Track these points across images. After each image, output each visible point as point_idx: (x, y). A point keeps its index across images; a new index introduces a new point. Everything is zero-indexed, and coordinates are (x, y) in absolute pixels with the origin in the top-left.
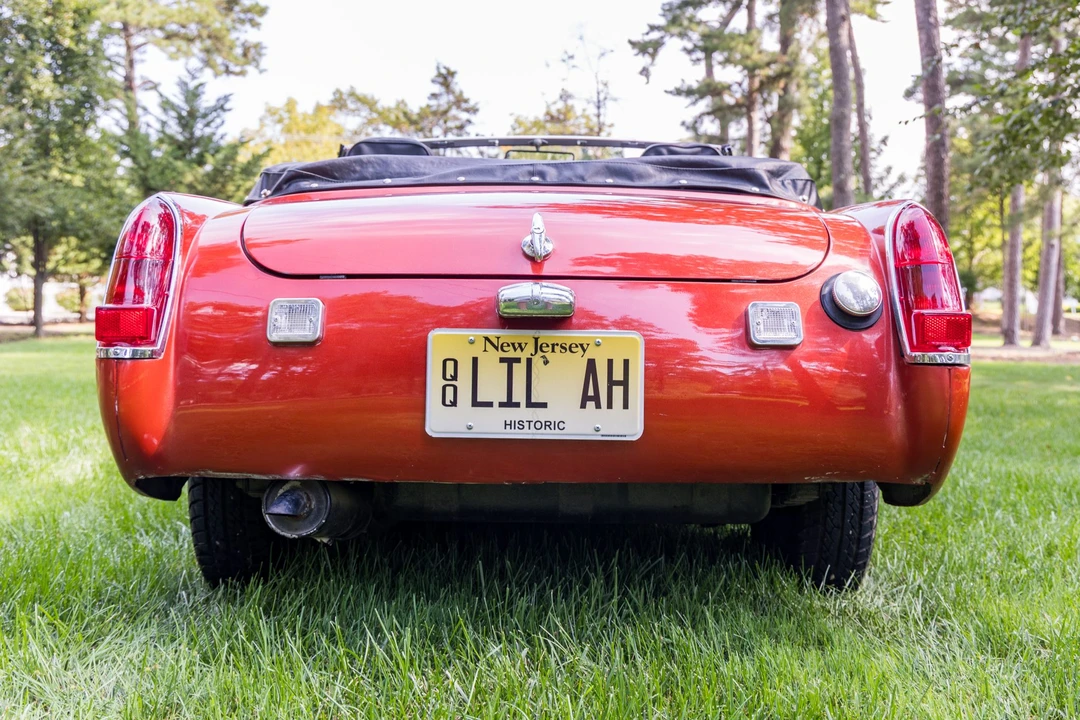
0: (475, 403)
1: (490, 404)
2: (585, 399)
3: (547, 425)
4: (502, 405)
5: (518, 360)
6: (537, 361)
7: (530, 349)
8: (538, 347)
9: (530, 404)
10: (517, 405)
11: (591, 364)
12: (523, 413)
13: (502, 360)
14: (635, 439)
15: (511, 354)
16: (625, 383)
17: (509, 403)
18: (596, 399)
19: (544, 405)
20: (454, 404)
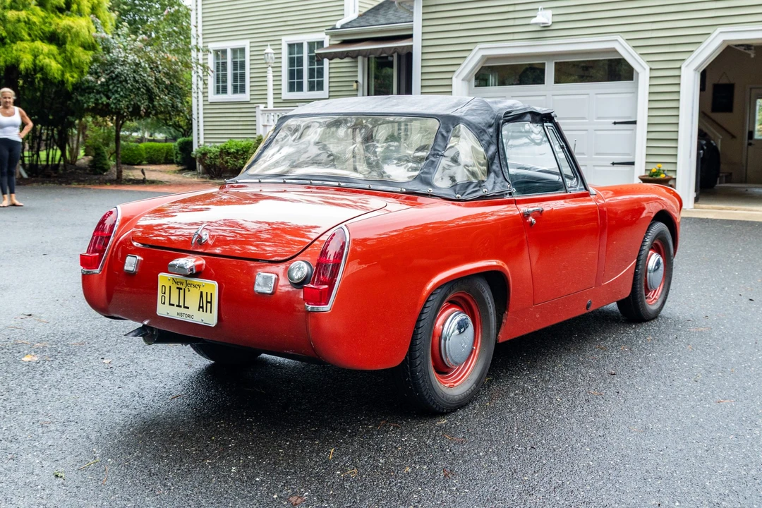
0: (170, 304)
1: (173, 305)
2: (200, 307)
3: (189, 316)
4: (177, 306)
5: (181, 289)
6: (187, 290)
7: (185, 285)
8: (187, 285)
9: (185, 307)
10: (181, 307)
11: (201, 292)
12: (182, 310)
13: (178, 288)
14: (213, 326)
15: (180, 286)
16: (211, 303)
17: (179, 306)
18: (202, 307)
19: (188, 308)
20: (164, 303)
